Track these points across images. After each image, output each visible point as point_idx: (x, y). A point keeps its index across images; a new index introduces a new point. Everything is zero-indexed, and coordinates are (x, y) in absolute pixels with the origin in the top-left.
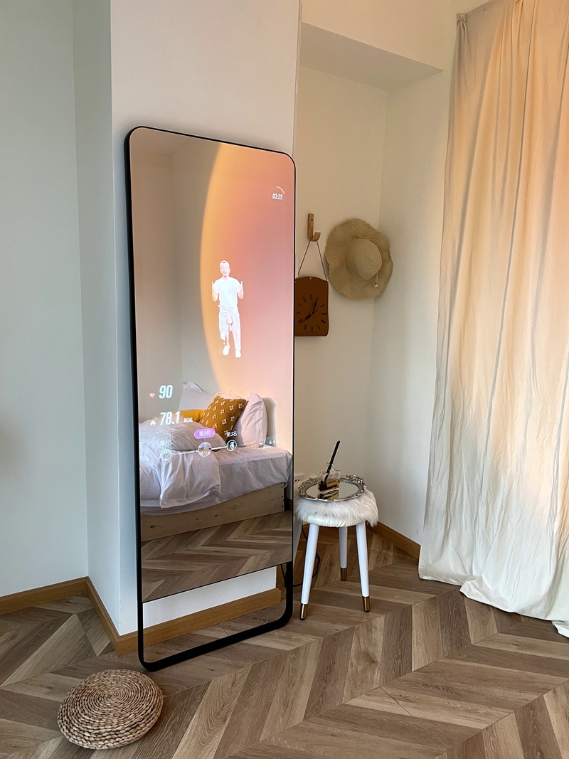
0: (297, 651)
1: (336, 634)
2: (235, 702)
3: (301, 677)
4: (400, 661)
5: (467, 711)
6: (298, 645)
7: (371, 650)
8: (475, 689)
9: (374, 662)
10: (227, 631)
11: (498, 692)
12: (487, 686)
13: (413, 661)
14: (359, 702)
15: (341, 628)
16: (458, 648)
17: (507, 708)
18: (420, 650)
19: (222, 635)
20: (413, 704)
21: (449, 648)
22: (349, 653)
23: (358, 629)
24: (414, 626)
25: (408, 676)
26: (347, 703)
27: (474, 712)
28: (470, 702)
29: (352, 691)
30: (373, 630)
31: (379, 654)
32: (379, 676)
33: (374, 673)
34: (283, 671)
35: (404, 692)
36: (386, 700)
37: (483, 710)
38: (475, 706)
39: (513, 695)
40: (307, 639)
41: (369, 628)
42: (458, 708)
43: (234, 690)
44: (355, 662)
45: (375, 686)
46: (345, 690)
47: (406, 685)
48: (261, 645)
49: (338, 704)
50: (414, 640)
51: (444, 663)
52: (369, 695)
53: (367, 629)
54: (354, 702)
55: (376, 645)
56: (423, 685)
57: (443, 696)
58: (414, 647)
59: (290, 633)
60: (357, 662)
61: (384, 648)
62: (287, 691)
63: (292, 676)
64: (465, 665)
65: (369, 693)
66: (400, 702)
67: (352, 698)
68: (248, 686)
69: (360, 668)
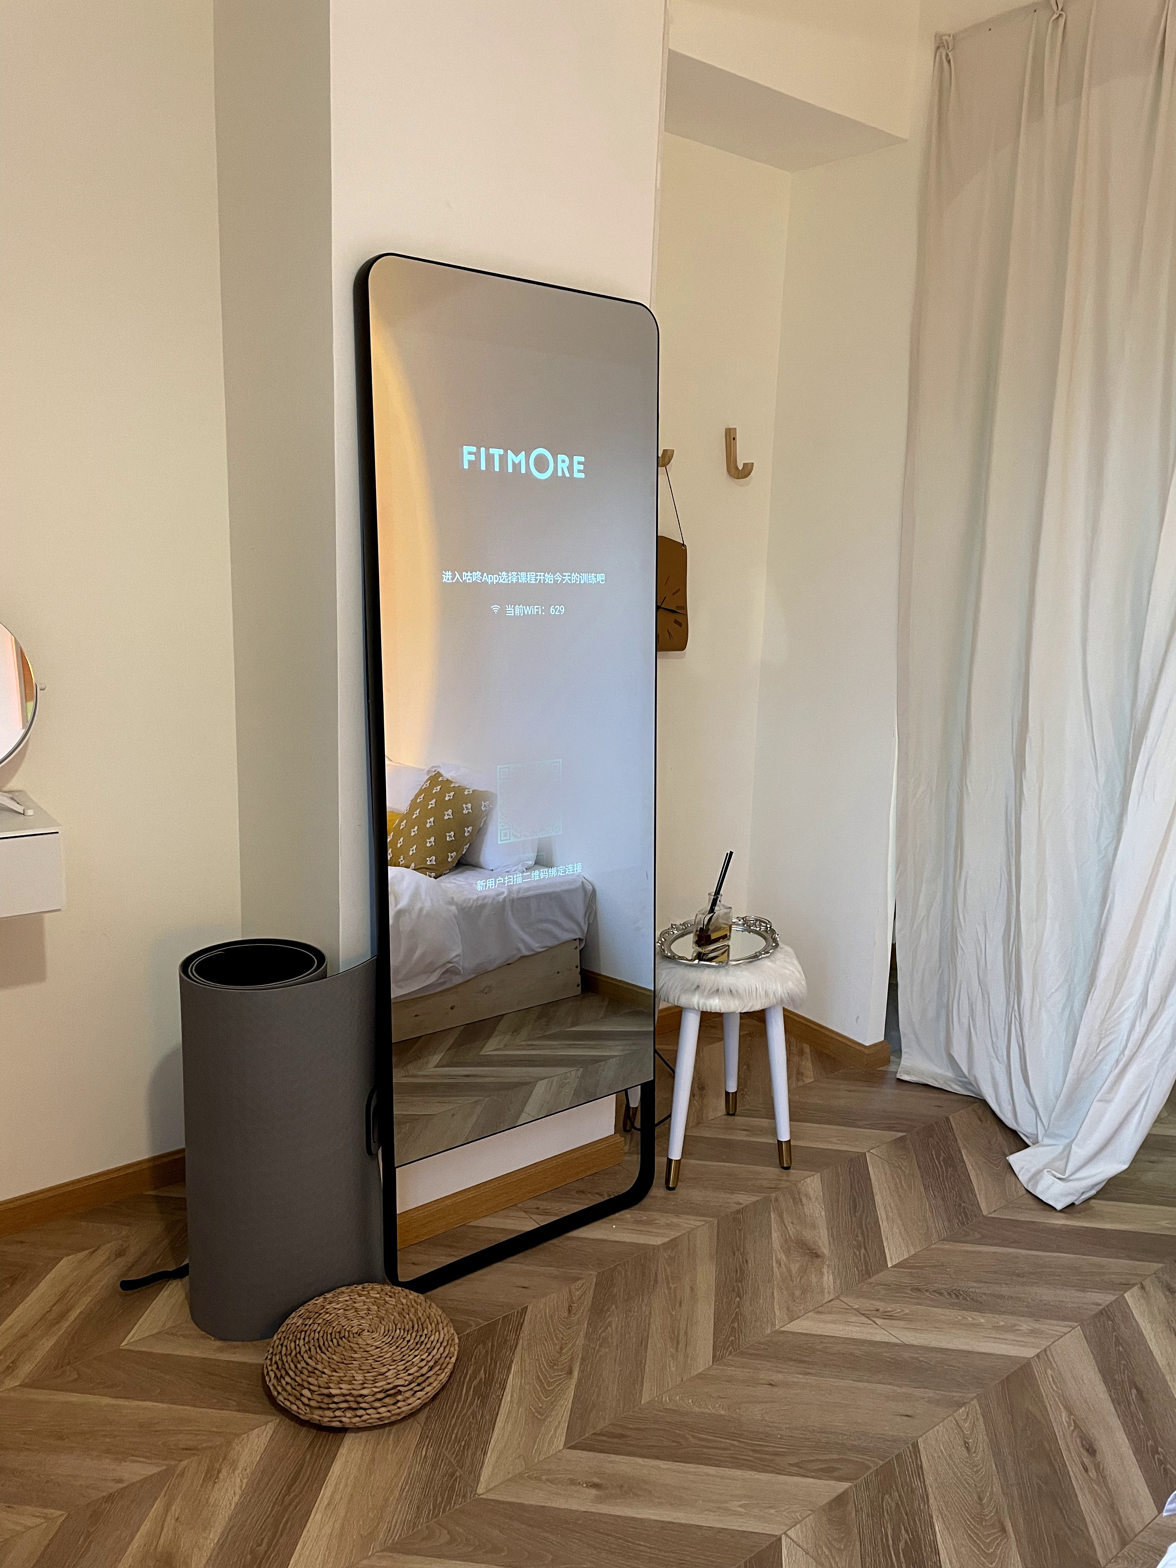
0: (673, 1244)
1: (738, 1212)
2: (580, 1341)
3: (692, 1288)
4: (863, 1251)
5: (997, 1328)
6: (674, 1234)
7: (808, 1235)
8: (1004, 1290)
9: (817, 1256)
10: (534, 1217)
11: (1046, 1294)
12: (1023, 1284)
13: (887, 1251)
14: (804, 1325)
15: (746, 1199)
16: (963, 1224)
17: (1064, 1319)
18: (896, 1230)
19: (528, 1225)
20: (902, 1323)
21: (946, 1224)
22: (770, 1242)
23: (776, 1200)
24: (876, 1190)
25: (881, 1276)
26: (783, 1329)
27: (1012, 1329)
28: (1002, 1313)
29: (788, 1309)
30: (804, 1200)
31: (822, 1239)
32: (831, 1277)
33: (822, 1274)
34: (656, 1281)
35: (882, 1304)
36: (853, 1319)
37: (1026, 1325)
38: (1012, 1320)
39: (1070, 1297)
40: (689, 1222)
41: (797, 1197)
42: (980, 1324)
43: (574, 1319)
44: (782, 1257)
45: (827, 1298)
46: (776, 1307)
47: (883, 1292)
48: (605, 1237)
49: (768, 1331)
50: (881, 1213)
51: (942, 1250)
52: (818, 1312)
53: (794, 1199)
54: (797, 1326)
55: (814, 1226)
56: (912, 1290)
57: (952, 1305)
58: (884, 1225)
59: (656, 1215)
60: (787, 1257)
61: (830, 1229)
62: (672, 1315)
63: (675, 1289)
64: (979, 1252)
65: (820, 1309)
66: (879, 1321)
67: (792, 1320)
68: (598, 1311)
69: (795, 1267)
